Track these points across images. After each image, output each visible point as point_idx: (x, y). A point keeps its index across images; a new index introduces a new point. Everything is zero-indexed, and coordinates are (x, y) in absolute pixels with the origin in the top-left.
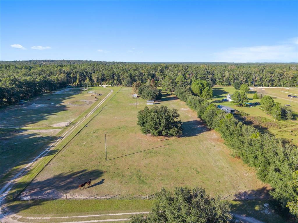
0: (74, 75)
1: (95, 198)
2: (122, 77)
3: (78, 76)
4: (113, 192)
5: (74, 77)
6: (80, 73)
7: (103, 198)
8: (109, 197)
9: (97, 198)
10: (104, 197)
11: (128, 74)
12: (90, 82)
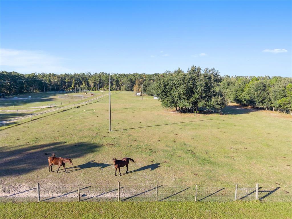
0: (69, 80)
1: (82, 198)
2: (121, 82)
3: (73, 81)
4: (135, 182)
5: (68, 83)
6: (76, 78)
7: (107, 198)
8: (128, 195)
9: (88, 196)
10: (109, 195)
11: (128, 79)
12: (86, 87)
